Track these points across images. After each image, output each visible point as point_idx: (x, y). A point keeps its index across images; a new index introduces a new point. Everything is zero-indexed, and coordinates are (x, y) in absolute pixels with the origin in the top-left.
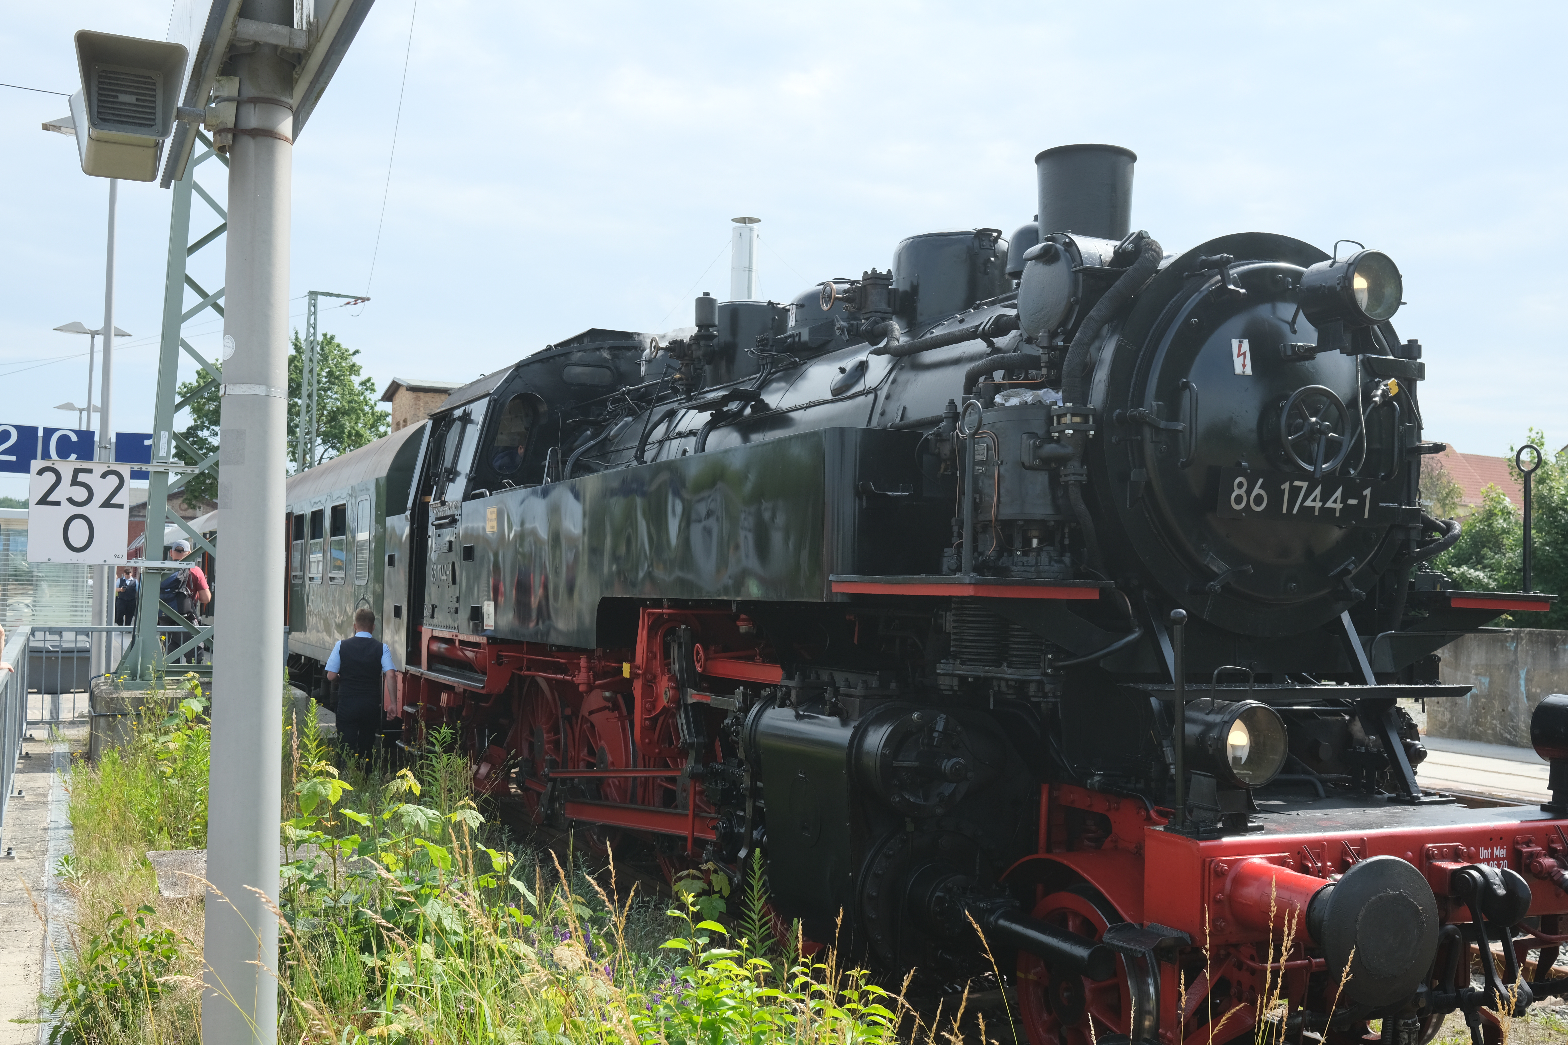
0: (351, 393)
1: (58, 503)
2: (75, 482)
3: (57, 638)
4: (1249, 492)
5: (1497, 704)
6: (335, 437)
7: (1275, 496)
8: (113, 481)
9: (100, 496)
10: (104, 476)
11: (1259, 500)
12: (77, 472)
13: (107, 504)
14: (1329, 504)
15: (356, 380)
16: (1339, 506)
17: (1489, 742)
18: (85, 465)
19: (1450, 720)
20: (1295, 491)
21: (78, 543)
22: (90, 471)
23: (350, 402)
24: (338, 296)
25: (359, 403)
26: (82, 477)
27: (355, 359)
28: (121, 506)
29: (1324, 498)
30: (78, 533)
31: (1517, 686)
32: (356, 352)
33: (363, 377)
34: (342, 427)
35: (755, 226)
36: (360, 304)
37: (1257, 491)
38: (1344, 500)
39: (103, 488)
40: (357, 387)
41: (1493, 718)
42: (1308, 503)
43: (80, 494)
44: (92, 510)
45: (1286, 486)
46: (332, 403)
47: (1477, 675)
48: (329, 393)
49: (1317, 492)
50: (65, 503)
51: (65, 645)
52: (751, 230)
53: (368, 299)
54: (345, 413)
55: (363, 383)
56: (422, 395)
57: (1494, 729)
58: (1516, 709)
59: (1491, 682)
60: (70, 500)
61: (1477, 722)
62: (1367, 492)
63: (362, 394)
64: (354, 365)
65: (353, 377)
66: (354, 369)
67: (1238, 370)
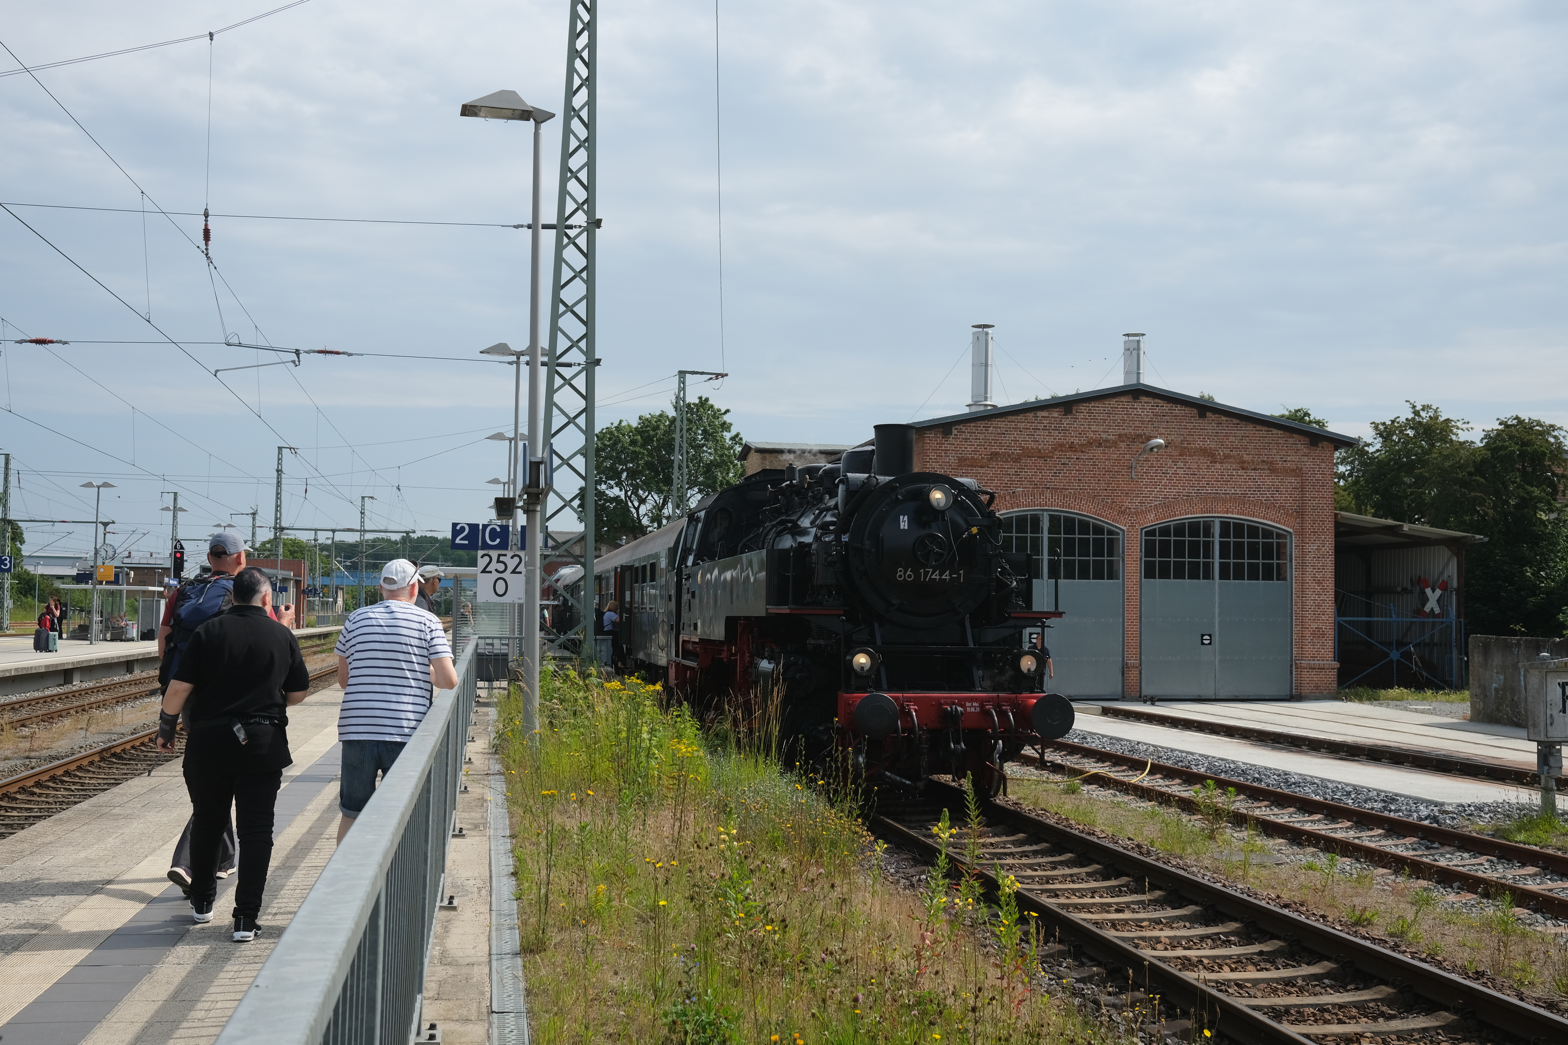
0: (723, 447)
1: (491, 572)
2: (498, 561)
3: (491, 647)
4: (905, 574)
5: (1508, 695)
6: (708, 487)
7: (917, 575)
8: (517, 560)
9: (510, 568)
10: (512, 558)
11: (910, 576)
12: (499, 555)
13: (514, 572)
14: (943, 577)
15: (727, 436)
16: (948, 577)
17: (1505, 724)
18: (503, 552)
19: (1483, 708)
20: (926, 573)
21: (500, 592)
22: (505, 555)
23: (721, 456)
24: (702, 373)
25: (729, 457)
26: (502, 559)
27: (727, 418)
28: (520, 573)
29: (941, 575)
30: (501, 588)
31: (1520, 681)
32: (727, 411)
33: (733, 432)
34: (715, 477)
35: (989, 330)
36: (721, 379)
37: (908, 573)
38: (950, 575)
39: (512, 563)
40: (728, 442)
41: (1507, 706)
42: (933, 577)
43: (501, 567)
44: (507, 575)
45: (922, 571)
46: (708, 456)
47: (1497, 673)
48: (705, 448)
49: (937, 572)
50: (494, 572)
51: (495, 651)
52: (987, 334)
53: (726, 375)
54: (718, 465)
55: (733, 439)
56: (767, 455)
57: (1507, 715)
58: (1519, 698)
59: (1505, 679)
60: (496, 570)
61: (1498, 710)
62: (962, 572)
63: (732, 448)
64: (725, 423)
65: (725, 433)
66: (726, 427)
67: (902, 527)
